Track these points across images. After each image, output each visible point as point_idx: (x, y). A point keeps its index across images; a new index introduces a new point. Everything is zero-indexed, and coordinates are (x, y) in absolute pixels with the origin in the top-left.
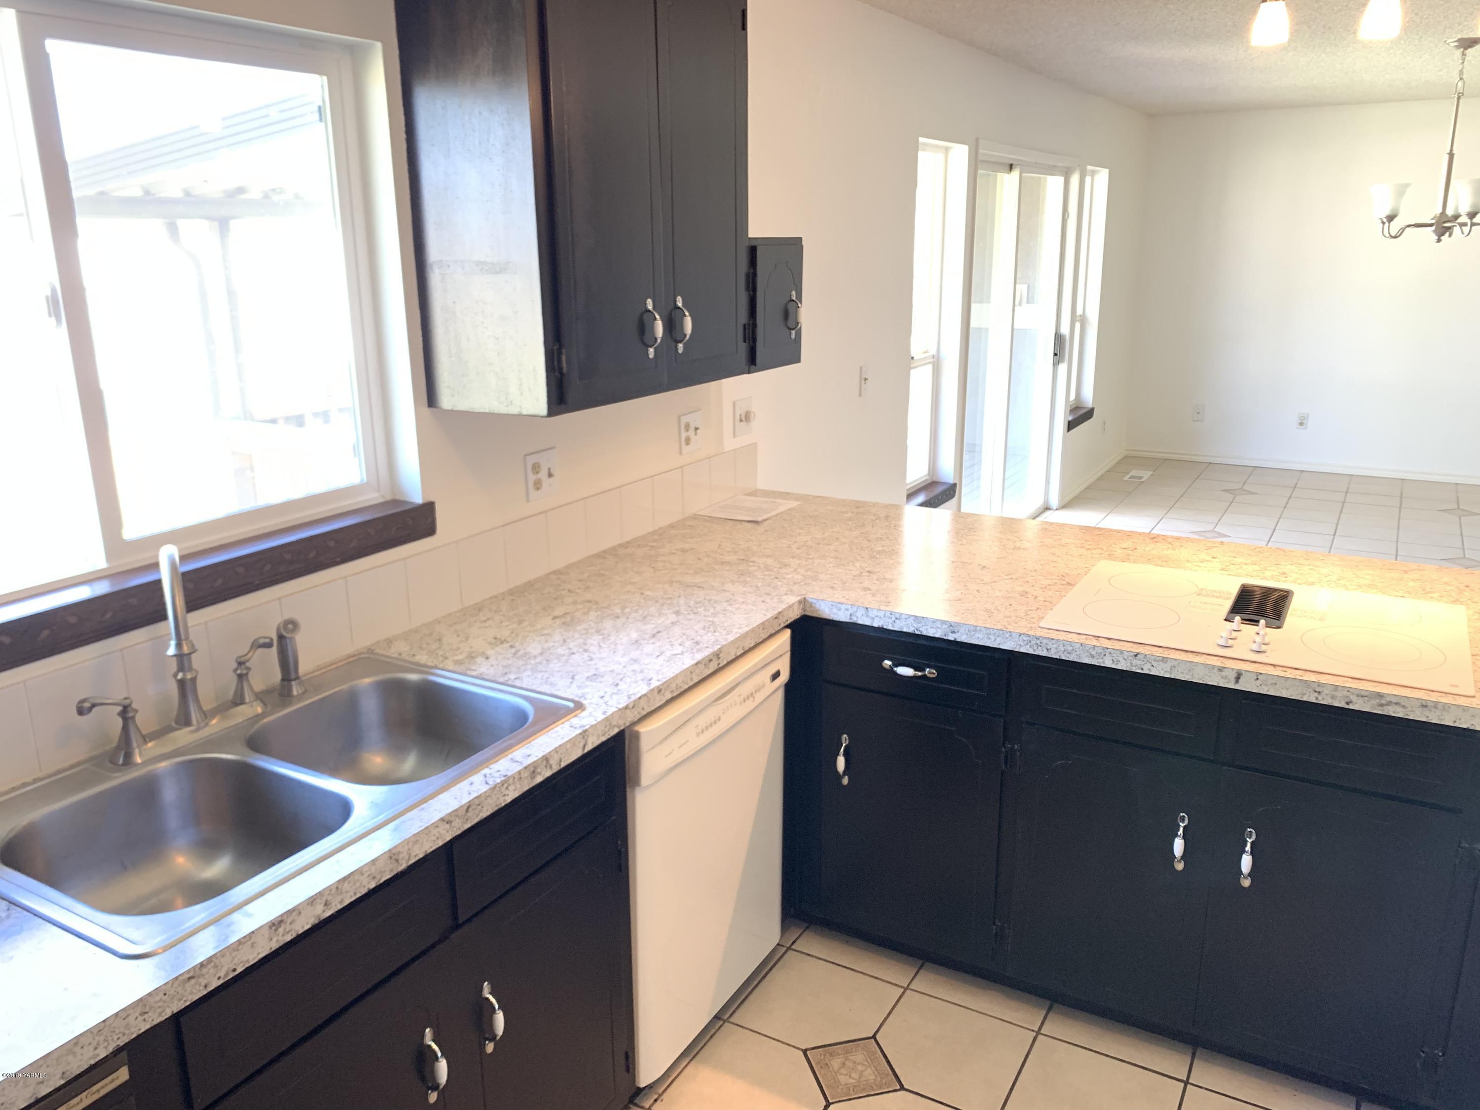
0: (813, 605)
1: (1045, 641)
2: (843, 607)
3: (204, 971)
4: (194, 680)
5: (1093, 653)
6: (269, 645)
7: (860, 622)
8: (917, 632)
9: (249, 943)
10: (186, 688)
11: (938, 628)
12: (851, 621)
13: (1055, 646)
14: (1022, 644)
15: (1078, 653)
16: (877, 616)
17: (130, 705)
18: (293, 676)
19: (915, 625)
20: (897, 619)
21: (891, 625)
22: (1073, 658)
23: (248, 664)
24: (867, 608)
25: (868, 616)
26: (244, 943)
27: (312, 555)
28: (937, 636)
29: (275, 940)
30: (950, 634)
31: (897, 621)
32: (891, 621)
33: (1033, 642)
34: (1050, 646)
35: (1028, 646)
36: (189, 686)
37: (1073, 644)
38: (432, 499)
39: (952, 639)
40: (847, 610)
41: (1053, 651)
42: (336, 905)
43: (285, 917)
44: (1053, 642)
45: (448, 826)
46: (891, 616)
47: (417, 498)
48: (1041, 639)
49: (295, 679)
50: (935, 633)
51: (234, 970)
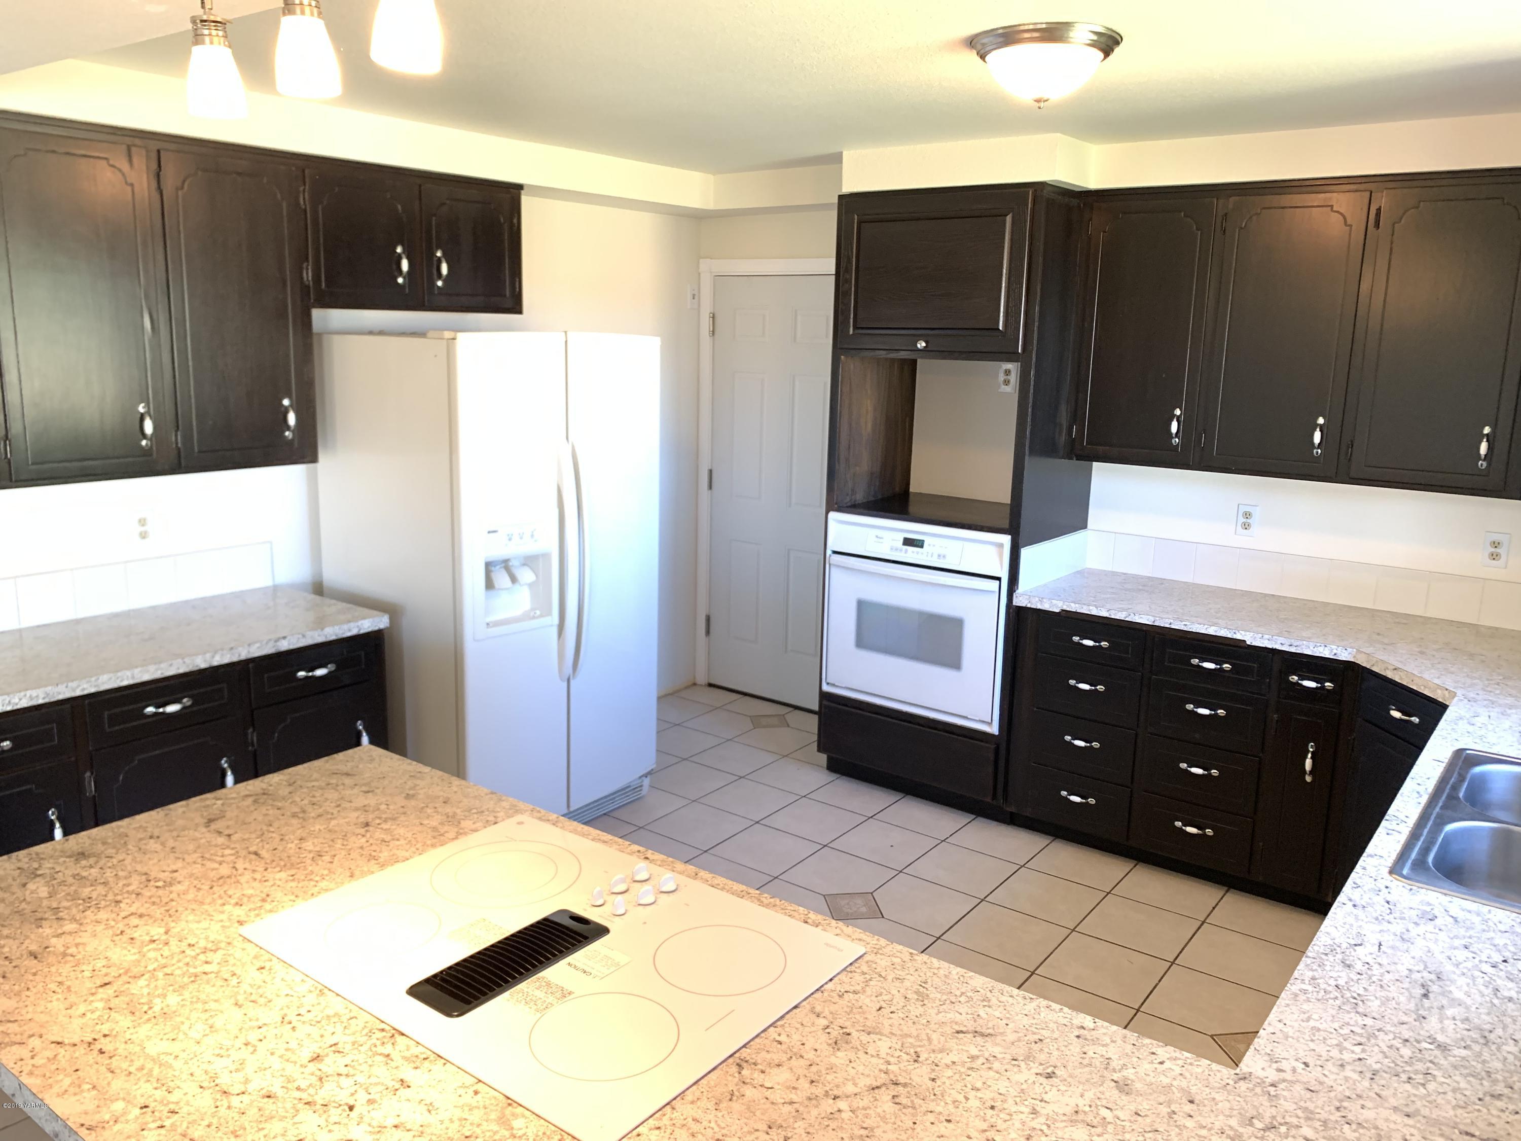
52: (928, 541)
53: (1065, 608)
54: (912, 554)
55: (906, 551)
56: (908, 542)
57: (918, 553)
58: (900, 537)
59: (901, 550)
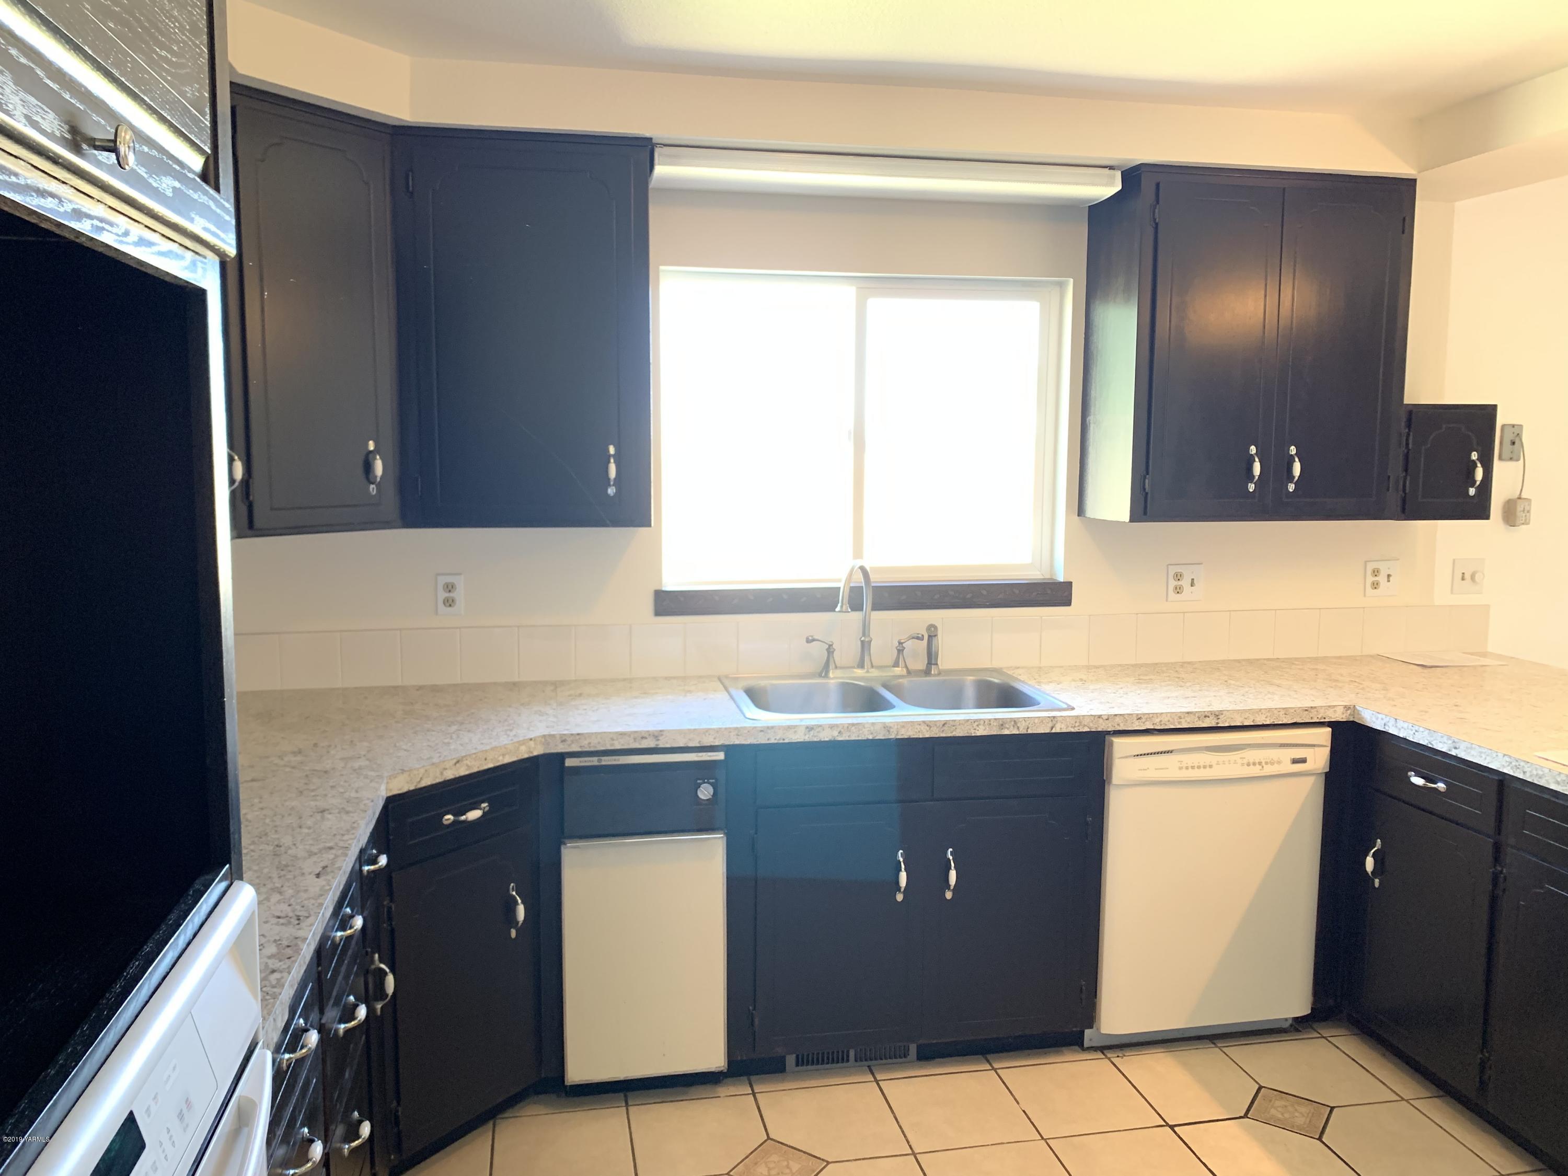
0: (1360, 713)
1: (1522, 764)
2: (1380, 716)
3: (769, 731)
4: (870, 642)
5: (1559, 780)
6: (922, 639)
7: (1391, 732)
8: (1430, 746)
9: (794, 730)
10: (865, 646)
11: (1445, 743)
12: (1384, 730)
13: (1530, 769)
14: (1505, 765)
15: (1547, 778)
16: (1402, 728)
17: (832, 645)
18: (933, 662)
19: (1429, 739)
20: (1416, 731)
21: (1412, 737)
22: (1542, 783)
23: (904, 645)
24: (1396, 719)
25: (1396, 727)
26: (791, 729)
27: (969, 596)
28: (1444, 750)
29: (807, 736)
30: (1453, 750)
31: (1416, 733)
32: (1412, 733)
33: (1514, 764)
34: (1526, 769)
35: (1509, 768)
36: (866, 645)
37: (1544, 769)
38: (1072, 581)
39: (1455, 755)
40: (1382, 719)
41: (1528, 774)
42: (845, 737)
43: (815, 727)
44: (1529, 765)
45: (928, 728)
46: (1412, 728)
47: (1061, 578)
48: (1519, 761)
49: (934, 664)
50: (1442, 748)
51: (784, 740)
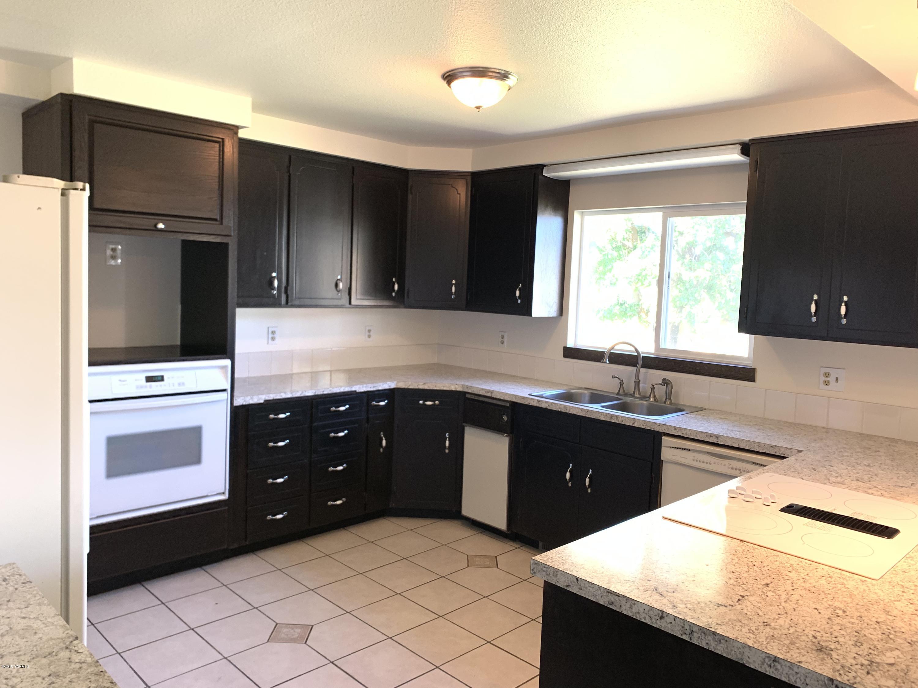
10: (636, 384)
17: (622, 381)
18: (668, 398)
23: (654, 387)
27: (698, 368)
38: (756, 368)
52: (166, 375)
53: (267, 398)
54: (155, 388)
55: (151, 387)
56: (149, 379)
57: (161, 386)
58: (143, 377)
59: (146, 387)
